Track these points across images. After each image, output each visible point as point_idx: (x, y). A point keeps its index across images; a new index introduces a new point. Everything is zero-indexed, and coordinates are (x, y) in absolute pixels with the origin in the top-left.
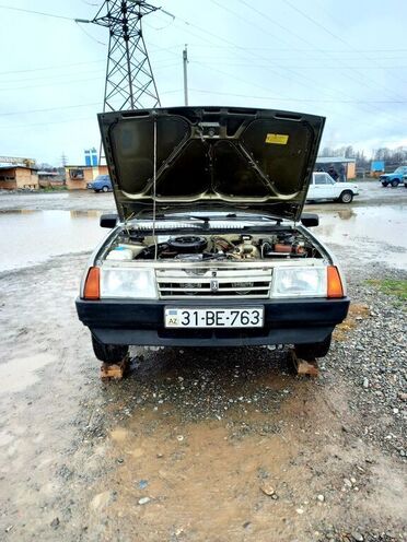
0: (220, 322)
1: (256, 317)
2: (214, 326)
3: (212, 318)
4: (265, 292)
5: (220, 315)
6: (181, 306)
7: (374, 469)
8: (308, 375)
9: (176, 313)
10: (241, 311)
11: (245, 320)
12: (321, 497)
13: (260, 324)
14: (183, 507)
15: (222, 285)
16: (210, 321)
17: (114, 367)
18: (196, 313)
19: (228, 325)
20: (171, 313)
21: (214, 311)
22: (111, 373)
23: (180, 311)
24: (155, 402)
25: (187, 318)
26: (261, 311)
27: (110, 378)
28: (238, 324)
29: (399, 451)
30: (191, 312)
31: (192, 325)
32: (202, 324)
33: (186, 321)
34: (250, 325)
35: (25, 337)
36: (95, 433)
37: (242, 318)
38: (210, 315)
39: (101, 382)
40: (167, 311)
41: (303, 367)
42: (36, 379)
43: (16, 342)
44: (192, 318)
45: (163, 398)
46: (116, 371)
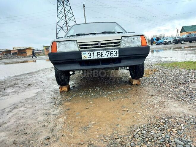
0: (102, 56)
1: (116, 53)
2: (101, 58)
3: (100, 55)
4: (118, 45)
5: (102, 53)
6: (87, 51)
7: (166, 103)
8: (137, 84)
9: (86, 54)
10: (110, 51)
11: (112, 55)
12: (147, 110)
13: (118, 56)
14: (93, 117)
15: (102, 44)
16: (99, 56)
17: (64, 87)
18: (93, 53)
19: (105, 57)
20: (84, 54)
21: (100, 52)
22: (63, 89)
23: (87, 53)
24: (80, 95)
25: (90, 55)
26: (117, 51)
27: (63, 91)
28: (109, 56)
29: (174, 98)
30: (92, 53)
31: (92, 58)
32: (96, 57)
33: (90, 57)
34: (114, 56)
35: (30, 86)
36: (58, 104)
37: (111, 54)
38: (99, 54)
39: (59, 93)
40: (82, 53)
41: (135, 82)
42: (35, 95)
43: (27, 87)
44: (92, 55)
45: (83, 94)
46: (65, 89)
